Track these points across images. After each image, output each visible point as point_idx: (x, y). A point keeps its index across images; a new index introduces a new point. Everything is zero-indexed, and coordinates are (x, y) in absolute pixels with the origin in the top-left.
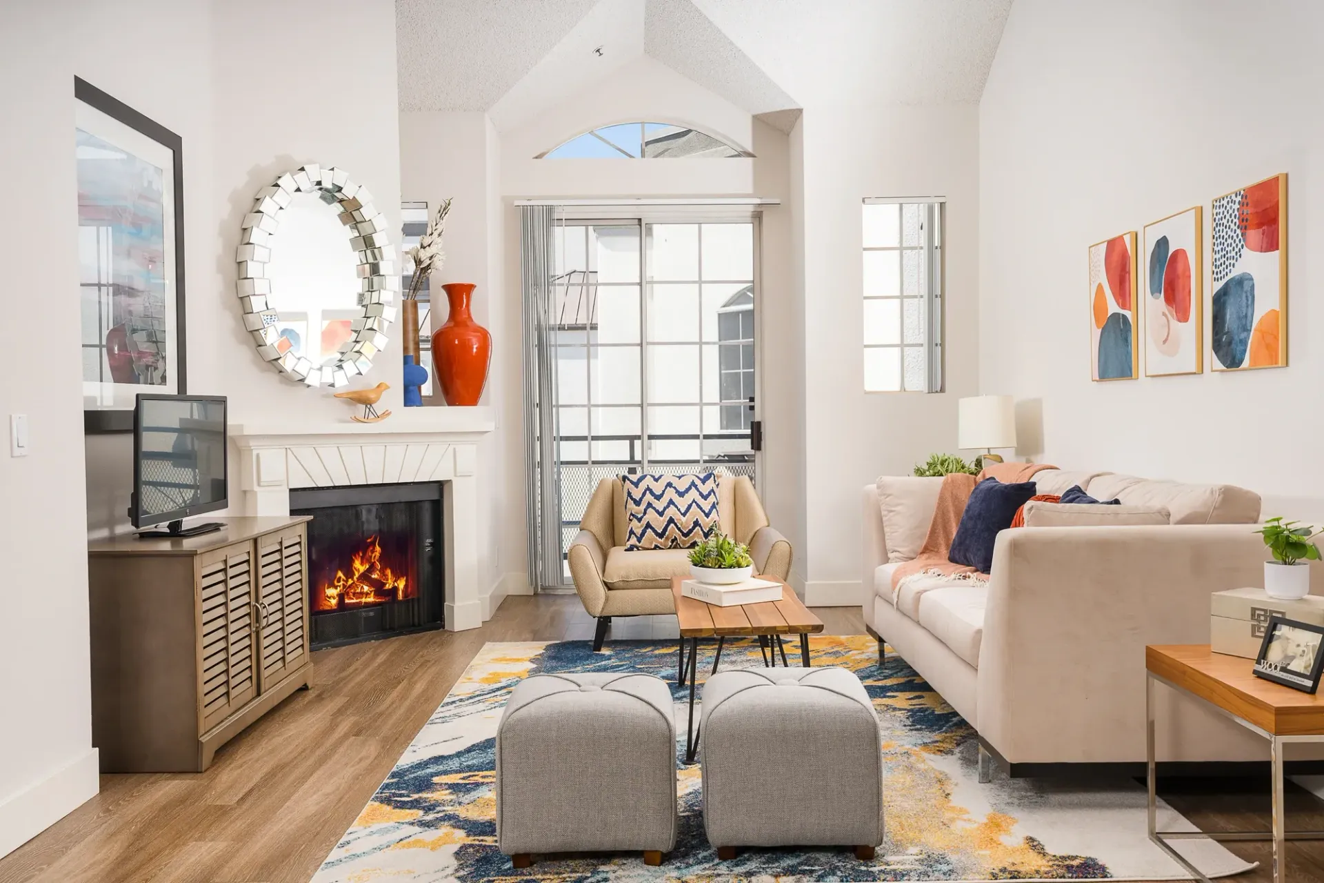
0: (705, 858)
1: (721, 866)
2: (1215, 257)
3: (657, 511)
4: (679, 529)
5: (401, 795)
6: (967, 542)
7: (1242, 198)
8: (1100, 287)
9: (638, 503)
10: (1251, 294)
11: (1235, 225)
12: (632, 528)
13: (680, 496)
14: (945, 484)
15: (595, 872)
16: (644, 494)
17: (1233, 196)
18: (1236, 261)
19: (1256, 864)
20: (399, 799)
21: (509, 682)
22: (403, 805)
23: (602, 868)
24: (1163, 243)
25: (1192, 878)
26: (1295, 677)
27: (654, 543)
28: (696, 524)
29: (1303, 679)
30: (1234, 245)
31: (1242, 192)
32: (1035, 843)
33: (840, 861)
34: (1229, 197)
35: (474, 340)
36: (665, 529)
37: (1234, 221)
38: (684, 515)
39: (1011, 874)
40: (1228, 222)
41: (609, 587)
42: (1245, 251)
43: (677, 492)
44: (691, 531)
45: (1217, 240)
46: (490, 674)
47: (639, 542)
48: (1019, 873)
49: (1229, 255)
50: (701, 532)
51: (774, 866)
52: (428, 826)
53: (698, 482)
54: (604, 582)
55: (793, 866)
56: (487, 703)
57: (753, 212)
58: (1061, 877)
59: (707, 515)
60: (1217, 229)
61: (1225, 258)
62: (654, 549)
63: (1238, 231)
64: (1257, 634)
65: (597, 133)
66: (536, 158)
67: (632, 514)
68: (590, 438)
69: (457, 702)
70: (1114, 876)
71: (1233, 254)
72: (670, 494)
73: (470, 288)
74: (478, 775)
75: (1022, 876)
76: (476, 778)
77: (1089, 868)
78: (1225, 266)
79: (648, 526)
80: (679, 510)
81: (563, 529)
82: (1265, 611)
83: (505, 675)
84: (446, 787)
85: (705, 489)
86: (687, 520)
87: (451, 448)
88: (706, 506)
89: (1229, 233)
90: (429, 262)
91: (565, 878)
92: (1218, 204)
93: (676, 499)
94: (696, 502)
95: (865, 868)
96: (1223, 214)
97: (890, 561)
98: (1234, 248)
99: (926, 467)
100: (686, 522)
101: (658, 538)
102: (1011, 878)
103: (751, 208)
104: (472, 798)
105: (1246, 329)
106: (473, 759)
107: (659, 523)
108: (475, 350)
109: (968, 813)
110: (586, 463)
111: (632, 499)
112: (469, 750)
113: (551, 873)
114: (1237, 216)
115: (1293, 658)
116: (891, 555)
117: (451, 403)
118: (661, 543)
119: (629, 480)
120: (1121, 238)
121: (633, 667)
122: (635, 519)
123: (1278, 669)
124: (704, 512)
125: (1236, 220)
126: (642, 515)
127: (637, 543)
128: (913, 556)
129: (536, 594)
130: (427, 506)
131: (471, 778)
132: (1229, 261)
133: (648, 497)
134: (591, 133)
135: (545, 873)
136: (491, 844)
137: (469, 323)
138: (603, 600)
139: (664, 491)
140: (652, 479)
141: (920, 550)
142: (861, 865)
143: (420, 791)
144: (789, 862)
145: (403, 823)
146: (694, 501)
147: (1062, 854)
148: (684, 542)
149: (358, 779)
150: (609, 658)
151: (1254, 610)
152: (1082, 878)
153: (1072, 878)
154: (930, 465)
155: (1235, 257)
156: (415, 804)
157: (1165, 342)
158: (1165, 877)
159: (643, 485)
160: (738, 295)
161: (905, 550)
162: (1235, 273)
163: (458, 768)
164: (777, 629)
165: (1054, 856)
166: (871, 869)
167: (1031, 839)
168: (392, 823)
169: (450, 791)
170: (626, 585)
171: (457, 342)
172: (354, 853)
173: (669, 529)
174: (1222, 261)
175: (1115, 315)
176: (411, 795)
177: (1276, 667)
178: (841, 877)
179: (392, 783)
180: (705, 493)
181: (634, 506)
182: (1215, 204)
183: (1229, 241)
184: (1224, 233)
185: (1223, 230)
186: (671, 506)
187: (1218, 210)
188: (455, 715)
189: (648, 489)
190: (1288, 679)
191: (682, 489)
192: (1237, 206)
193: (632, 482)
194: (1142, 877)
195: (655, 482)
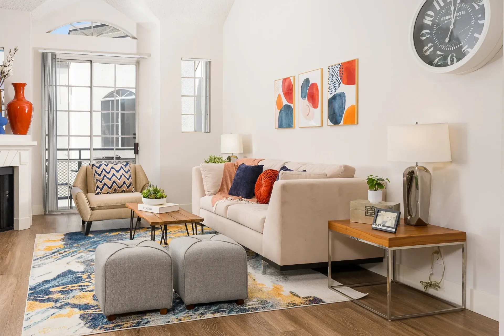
0: (181, 310)
1: (190, 312)
2: (329, 86)
3: (108, 178)
4: (117, 185)
5: (40, 297)
6: (238, 187)
7: (340, 66)
8: (279, 96)
9: (100, 175)
10: (344, 99)
11: (338, 75)
12: (98, 185)
13: (117, 172)
14: (225, 166)
15: (143, 319)
16: (102, 172)
17: (337, 66)
18: (338, 88)
19: (368, 293)
20: (40, 299)
21: (57, 250)
22: (43, 301)
23: (144, 317)
24: (307, 80)
25: (350, 300)
26: (387, 228)
27: (107, 191)
28: (124, 183)
29: (391, 229)
30: (337, 82)
31: (340, 64)
32: (294, 294)
33: (232, 306)
34: (335, 66)
35: (26, 107)
36: (112, 185)
37: (337, 74)
38: (119, 179)
39: (293, 304)
40: (335, 74)
41: (92, 209)
42: (342, 84)
43: (116, 170)
44: (122, 186)
45: (330, 80)
46: (46, 247)
47: (101, 191)
48: (295, 304)
49: (335, 86)
50: (126, 186)
51: (209, 310)
52: (60, 308)
53: (123, 167)
54: (90, 207)
55: (216, 310)
56: (53, 259)
57: (136, 61)
58: (309, 304)
59: (128, 179)
60: (330, 76)
61: (335, 87)
62: (107, 193)
63: (339, 78)
64: (367, 215)
65: (72, 24)
66: (47, 32)
67: (97, 180)
68: (69, 150)
69: (40, 259)
70: (326, 302)
71: (337, 85)
72: (113, 171)
73: (24, 85)
74: (68, 287)
75: (297, 305)
76: (68, 288)
77: (316, 300)
78: (333, 89)
79: (105, 184)
80: (117, 178)
81: (58, 187)
82: (370, 207)
83: (54, 247)
84: (58, 292)
85: (126, 169)
86: (120, 181)
87: (19, 152)
88: (127, 176)
89: (335, 78)
90: (7, 73)
91: (132, 323)
92: (330, 68)
93: (115, 173)
94: (124, 175)
95: (242, 308)
96: (333, 71)
97: (206, 195)
98: (337, 83)
99: (209, 160)
100: (120, 182)
101: (109, 189)
102: (294, 306)
103: (136, 59)
104: (72, 296)
105: (342, 112)
106: (62, 280)
107: (109, 183)
108: (27, 111)
109: (265, 285)
110: (67, 159)
111: (97, 173)
112: (58, 277)
113: (125, 321)
114: (339, 72)
115: (386, 222)
116: (206, 193)
117: (15, 133)
118: (110, 191)
119: (95, 166)
120: (289, 78)
121: (106, 240)
122: (99, 182)
123: (381, 226)
124: (127, 178)
125: (338, 74)
126: (102, 180)
127: (100, 191)
128: (215, 193)
129: (45, 214)
130: (7, 177)
131: (66, 288)
132: (335, 88)
133: (104, 173)
134: (70, 24)
135: (123, 322)
136: (92, 313)
137: (23, 100)
138: (90, 215)
139: (110, 170)
140: (105, 165)
141: (218, 191)
142: (240, 307)
143: (47, 295)
144: (214, 308)
145: (49, 308)
146: (123, 174)
147: (305, 296)
148: (119, 190)
149: (15, 292)
150: (94, 238)
151: (366, 207)
152: (316, 304)
153: (313, 304)
154: (210, 160)
155: (338, 86)
156: (49, 300)
157: (307, 115)
158: (341, 300)
159: (101, 168)
160: (110, 93)
161: (212, 191)
162: (338, 91)
163: (58, 285)
164: (187, 221)
165: (303, 297)
166: (245, 308)
167: (292, 292)
168: (43, 309)
169: (61, 293)
170: (100, 208)
171: (19, 108)
172: (35, 322)
173: (113, 185)
174: (332, 87)
175: (286, 105)
176: (45, 297)
177: (380, 225)
178: (236, 311)
179: (33, 293)
180: (126, 171)
181: (98, 176)
182: (329, 68)
183: (335, 81)
184: (333, 78)
185: (332, 77)
186: (114, 176)
187: (330, 70)
188: (42, 264)
189: (104, 169)
190: (386, 229)
191: (117, 170)
192: (338, 69)
193: (97, 167)
194: (334, 301)
195: (106, 167)
